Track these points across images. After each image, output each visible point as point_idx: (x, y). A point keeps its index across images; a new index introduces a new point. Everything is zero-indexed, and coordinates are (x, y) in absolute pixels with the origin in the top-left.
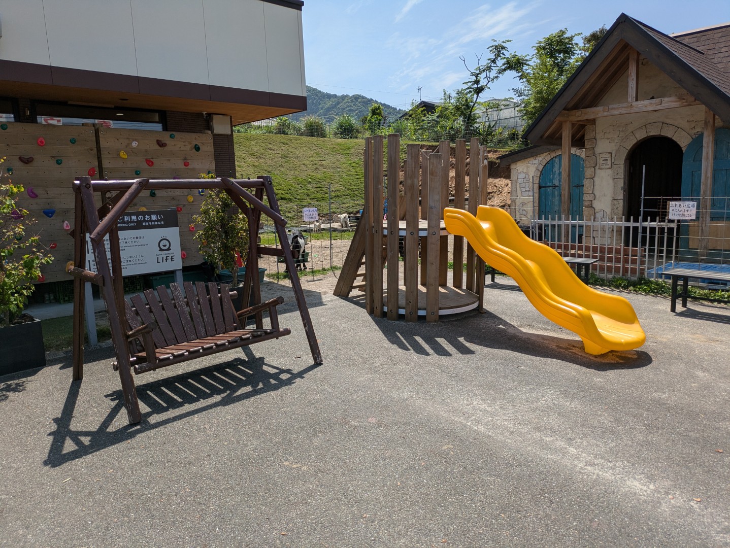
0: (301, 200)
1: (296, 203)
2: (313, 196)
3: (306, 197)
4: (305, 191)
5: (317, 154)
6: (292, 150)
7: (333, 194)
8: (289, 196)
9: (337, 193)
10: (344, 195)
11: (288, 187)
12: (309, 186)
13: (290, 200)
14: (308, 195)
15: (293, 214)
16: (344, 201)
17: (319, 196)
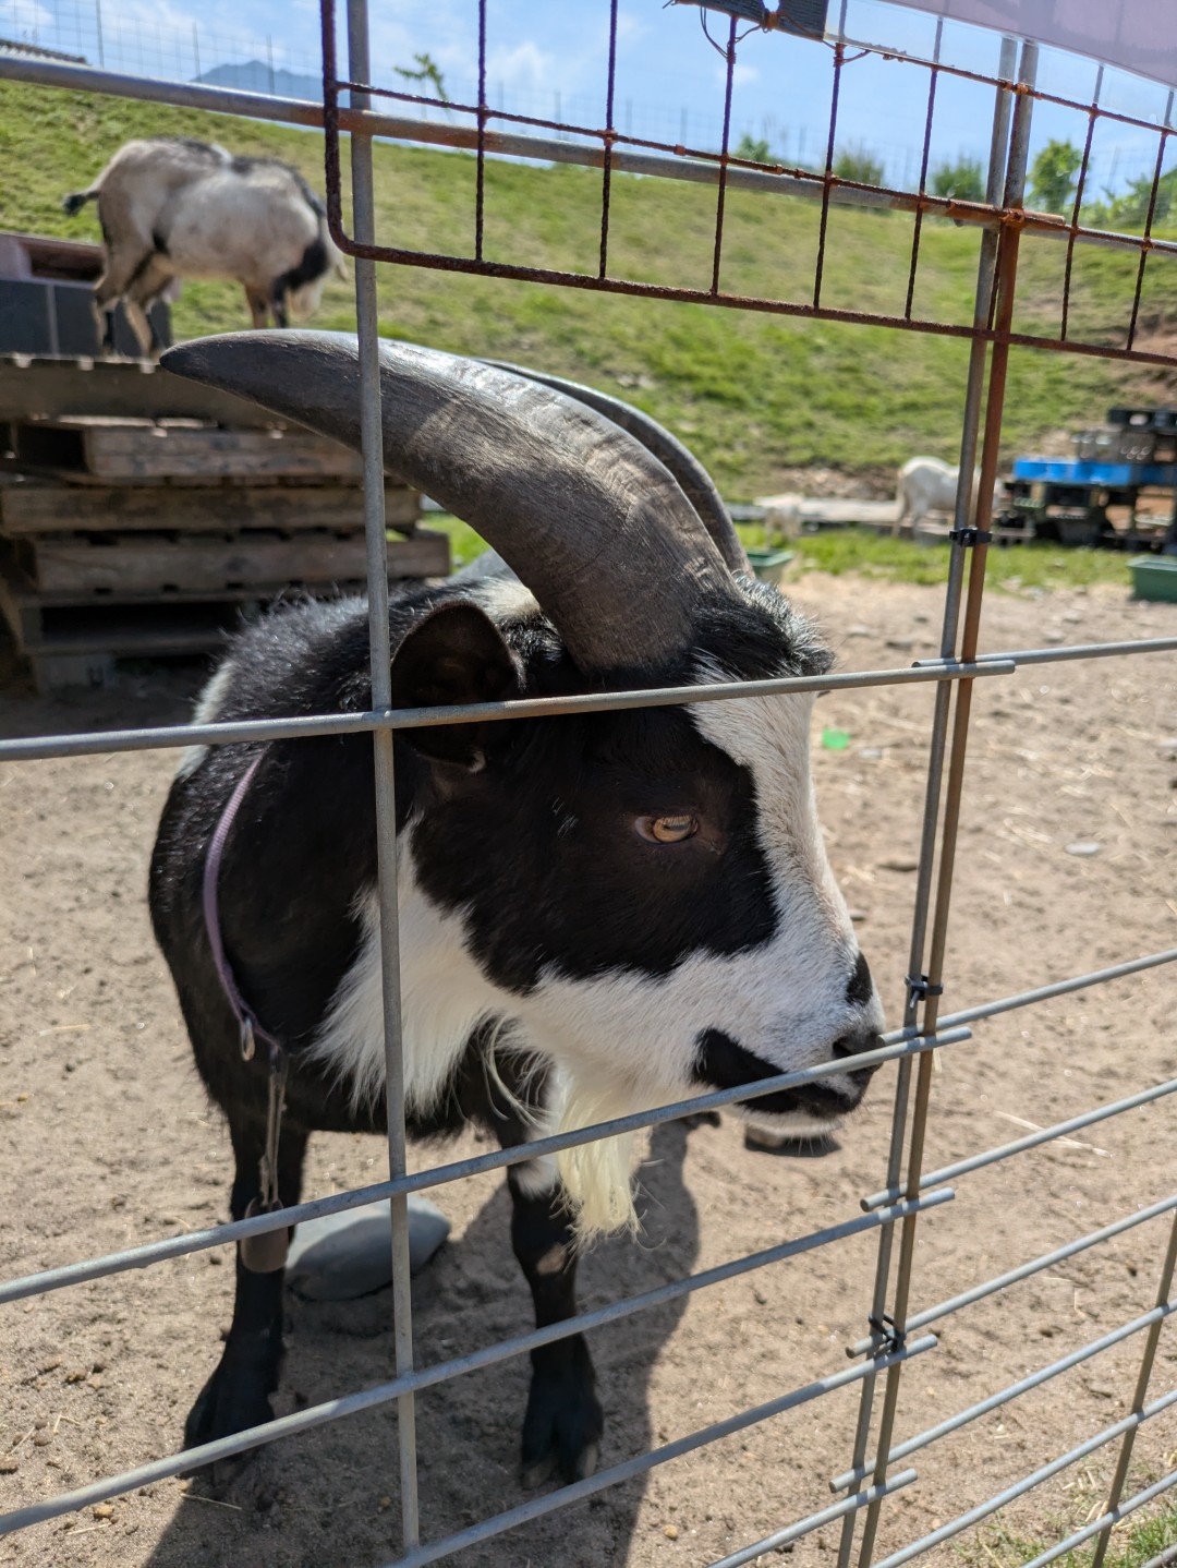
0: (778, 406)
1: (758, 417)
2: (824, 397)
3: (797, 398)
4: (798, 379)
5: (857, 260)
6: (774, 240)
7: (899, 399)
8: (737, 389)
9: (912, 396)
10: (937, 405)
11: (738, 359)
12: (816, 362)
13: (738, 404)
14: (807, 393)
15: (741, 454)
16: (936, 426)
17: (847, 398)
